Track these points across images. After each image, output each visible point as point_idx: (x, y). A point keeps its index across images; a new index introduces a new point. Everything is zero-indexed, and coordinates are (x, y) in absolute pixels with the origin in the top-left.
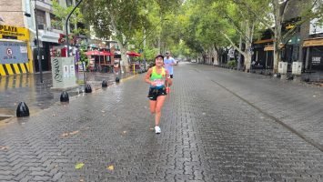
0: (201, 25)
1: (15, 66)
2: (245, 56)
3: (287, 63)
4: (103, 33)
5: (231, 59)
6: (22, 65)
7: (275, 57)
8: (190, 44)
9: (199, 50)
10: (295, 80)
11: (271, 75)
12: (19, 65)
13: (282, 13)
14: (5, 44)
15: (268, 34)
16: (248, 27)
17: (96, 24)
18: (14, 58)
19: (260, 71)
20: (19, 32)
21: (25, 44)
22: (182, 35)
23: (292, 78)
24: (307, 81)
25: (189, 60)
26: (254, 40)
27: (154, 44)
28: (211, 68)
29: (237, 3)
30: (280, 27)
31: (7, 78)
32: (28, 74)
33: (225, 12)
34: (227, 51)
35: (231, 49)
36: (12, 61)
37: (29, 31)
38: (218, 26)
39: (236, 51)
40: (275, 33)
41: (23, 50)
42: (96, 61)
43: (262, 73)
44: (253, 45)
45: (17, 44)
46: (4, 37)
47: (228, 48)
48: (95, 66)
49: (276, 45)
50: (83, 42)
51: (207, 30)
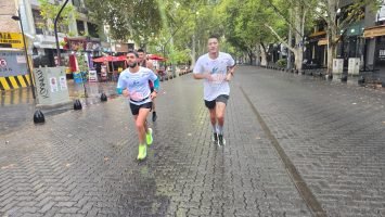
0: (241, 17)
1: (12, 79)
2: (296, 53)
3: (342, 60)
5: (284, 57)
6: (20, 78)
7: (330, 53)
9: (244, 48)
16: (298, 17)
17: (111, 23)
18: (10, 69)
20: (13, 38)
24: (362, 81)
26: (308, 32)
30: (334, 14)
36: (7, 73)
37: (24, 37)
38: (262, 17)
43: (311, 74)
48: (110, 75)
49: (330, 38)
50: (95, 47)
51: (249, 23)
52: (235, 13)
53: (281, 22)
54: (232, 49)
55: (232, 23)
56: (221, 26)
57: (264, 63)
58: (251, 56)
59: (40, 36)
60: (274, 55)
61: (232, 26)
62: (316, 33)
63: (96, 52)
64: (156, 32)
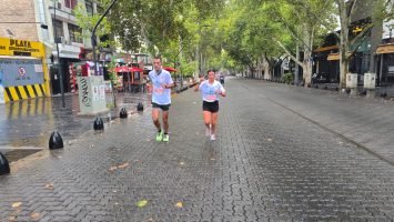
0: (248, 31)
1: (30, 88)
2: (304, 67)
3: (356, 75)
4: (131, 44)
5: (286, 72)
6: (37, 87)
7: (342, 67)
8: (234, 54)
9: (246, 62)
10: (368, 95)
11: (337, 89)
12: (33, 87)
13: (349, 14)
14: (17, 61)
15: (331, 40)
16: (306, 32)
17: (122, 34)
18: (28, 78)
19: (324, 85)
20: (33, 47)
21: (40, 61)
22: (224, 44)
23: (365, 93)
24: (384, 96)
25: (234, 75)
26: (315, 47)
27: (191, 56)
28: (261, 83)
30: (347, 31)
31: (21, 103)
32: (44, 96)
33: (278, 14)
34: (281, 62)
35: (285, 59)
36: (25, 82)
37: (45, 46)
38: (269, 32)
39: (292, 61)
40: (341, 38)
41: (38, 68)
42: (125, 79)
43: (326, 88)
44: (313, 53)
45: (31, 62)
46: (16, 54)
47: (282, 58)
49: (343, 55)
50: (107, 57)
51: (256, 37)
52: (241, 27)
54: (231, 63)
55: (239, 36)
57: (267, 76)
58: (252, 70)
61: (239, 40)
62: (320, 49)
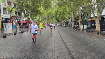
0: (59, 14)
2: (72, 23)
4: (26, 16)
5: (69, 24)
8: (57, 19)
9: (59, 21)
16: (72, 14)
17: (24, 13)
29: (68, 7)
33: (66, 10)
38: (64, 14)
48: (23, 26)
49: (80, 20)
50: (19, 18)
51: (61, 15)
52: (57, 12)
53: (69, 15)
54: (56, 21)
55: (56, 15)
56: (54, 15)
57: (64, 25)
58: (61, 23)
59: (4, 15)
60: (67, 23)
61: (56, 16)
62: (77, 19)
63: (19, 20)
64: (37, 16)
